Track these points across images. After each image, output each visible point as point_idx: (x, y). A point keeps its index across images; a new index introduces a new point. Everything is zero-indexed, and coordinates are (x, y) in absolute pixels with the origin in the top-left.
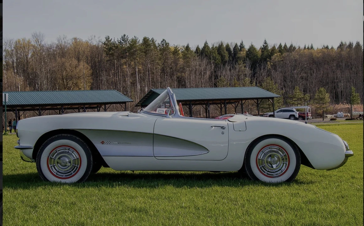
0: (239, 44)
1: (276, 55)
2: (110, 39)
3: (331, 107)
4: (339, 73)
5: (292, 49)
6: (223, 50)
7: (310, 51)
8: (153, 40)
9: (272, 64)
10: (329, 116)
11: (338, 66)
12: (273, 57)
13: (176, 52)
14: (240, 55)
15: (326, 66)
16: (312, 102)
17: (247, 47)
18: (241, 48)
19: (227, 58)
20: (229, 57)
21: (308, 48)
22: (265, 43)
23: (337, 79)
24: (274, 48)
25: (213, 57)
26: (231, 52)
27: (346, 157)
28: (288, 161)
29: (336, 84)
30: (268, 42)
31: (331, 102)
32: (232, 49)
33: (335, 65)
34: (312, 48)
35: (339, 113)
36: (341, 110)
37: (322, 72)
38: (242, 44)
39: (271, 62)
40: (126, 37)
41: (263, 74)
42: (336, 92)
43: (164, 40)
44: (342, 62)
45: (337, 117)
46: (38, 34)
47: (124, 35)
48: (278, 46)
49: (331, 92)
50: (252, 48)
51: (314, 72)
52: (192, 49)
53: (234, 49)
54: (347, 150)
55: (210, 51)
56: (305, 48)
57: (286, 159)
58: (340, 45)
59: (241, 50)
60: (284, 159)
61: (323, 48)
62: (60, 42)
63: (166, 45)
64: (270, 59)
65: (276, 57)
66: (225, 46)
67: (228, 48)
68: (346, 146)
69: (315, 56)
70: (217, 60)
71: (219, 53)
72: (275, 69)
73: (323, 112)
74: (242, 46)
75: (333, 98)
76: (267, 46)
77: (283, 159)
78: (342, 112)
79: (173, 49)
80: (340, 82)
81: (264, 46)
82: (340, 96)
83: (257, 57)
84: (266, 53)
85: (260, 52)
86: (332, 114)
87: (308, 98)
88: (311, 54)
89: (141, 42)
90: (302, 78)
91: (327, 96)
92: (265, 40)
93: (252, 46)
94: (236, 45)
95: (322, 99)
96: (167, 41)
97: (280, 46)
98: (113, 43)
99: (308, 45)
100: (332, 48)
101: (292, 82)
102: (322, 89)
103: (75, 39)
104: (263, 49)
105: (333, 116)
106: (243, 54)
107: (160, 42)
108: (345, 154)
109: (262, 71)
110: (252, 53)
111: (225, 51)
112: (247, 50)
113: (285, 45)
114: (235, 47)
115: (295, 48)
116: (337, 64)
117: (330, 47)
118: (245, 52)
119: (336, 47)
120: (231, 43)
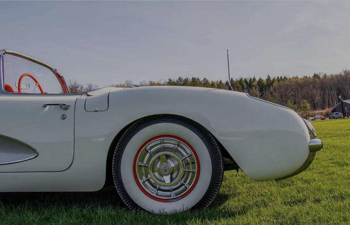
0: (252, 78)
1: (275, 82)
2: (171, 80)
3: (311, 112)
4: (314, 91)
5: (285, 78)
6: (243, 82)
7: (296, 79)
8: (198, 79)
9: (273, 88)
10: (311, 118)
11: (314, 87)
12: (274, 84)
13: (213, 84)
14: (253, 84)
15: (306, 88)
16: (299, 110)
17: (257, 79)
18: (254, 80)
19: (245, 87)
20: (247, 86)
21: (295, 78)
22: (269, 76)
23: (314, 95)
24: (274, 79)
25: (236, 86)
26: (248, 83)
27: (310, 152)
28: (196, 167)
29: (313, 98)
30: (270, 76)
31: (311, 109)
32: (248, 81)
33: (312, 86)
34: (297, 77)
35: (317, 116)
36: (318, 114)
37: (304, 92)
38: (254, 78)
39: (272, 87)
40: (181, 78)
41: (268, 94)
42: (314, 103)
43: (205, 78)
44: (316, 84)
45: (315, 119)
46: (129, 81)
47: (180, 77)
48: (277, 78)
49: (311, 103)
50: (260, 80)
51: (299, 91)
52: (223, 83)
53: (249, 81)
54: (313, 136)
55: (235, 83)
56: (293, 78)
57: (193, 163)
58: (314, 75)
59: (254, 81)
60: (189, 163)
61: (304, 78)
62: (142, 84)
63: (206, 81)
64: (272, 85)
65: (276, 84)
66: (244, 80)
67: (246, 81)
68: (309, 129)
69: (300, 82)
70: (239, 88)
71: (240, 84)
72: (275, 91)
73: (307, 115)
74: (254, 79)
75: (312, 106)
76: (270, 78)
77: (187, 164)
78: (318, 115)
79: (211, 83)
80: (316, 96)
81: (268, 78)
82: (316, 105)
83: (264, 84)
84: (269, 82)
85: (266, 82)
86: (313, 117)
87: (296, 107)
88: (297, 81)
89: (191, 80)
90: (292, 95)
91: (308, 105)
92: (268, 75)
93: (261, 78)
94: (251, 78)
95: (305, 107)
96: (207, 79)
97: (278, 78)
98: (174, 82)
99: (295, 76)
100: (309, 77)
101: (286, 98)
102: (305, 101)
103: (151, 82)
104: (267, 80)
105: (313, 118)
106: (255, 83)
107: (202, 80)
108: (310, 146)
109: (267, 92)
110: (260, 82)
111: (244, 82)
112: (258, 81)
113: (281, 77)
114: (250, 80)
115: (287, 79)
116: (313, 86)
117: (308, 77)
118: (256, 82)
119: (311, 76)
120: (248, 78)
